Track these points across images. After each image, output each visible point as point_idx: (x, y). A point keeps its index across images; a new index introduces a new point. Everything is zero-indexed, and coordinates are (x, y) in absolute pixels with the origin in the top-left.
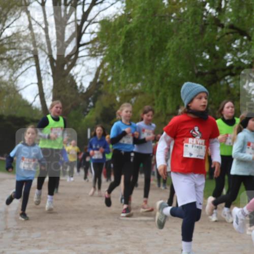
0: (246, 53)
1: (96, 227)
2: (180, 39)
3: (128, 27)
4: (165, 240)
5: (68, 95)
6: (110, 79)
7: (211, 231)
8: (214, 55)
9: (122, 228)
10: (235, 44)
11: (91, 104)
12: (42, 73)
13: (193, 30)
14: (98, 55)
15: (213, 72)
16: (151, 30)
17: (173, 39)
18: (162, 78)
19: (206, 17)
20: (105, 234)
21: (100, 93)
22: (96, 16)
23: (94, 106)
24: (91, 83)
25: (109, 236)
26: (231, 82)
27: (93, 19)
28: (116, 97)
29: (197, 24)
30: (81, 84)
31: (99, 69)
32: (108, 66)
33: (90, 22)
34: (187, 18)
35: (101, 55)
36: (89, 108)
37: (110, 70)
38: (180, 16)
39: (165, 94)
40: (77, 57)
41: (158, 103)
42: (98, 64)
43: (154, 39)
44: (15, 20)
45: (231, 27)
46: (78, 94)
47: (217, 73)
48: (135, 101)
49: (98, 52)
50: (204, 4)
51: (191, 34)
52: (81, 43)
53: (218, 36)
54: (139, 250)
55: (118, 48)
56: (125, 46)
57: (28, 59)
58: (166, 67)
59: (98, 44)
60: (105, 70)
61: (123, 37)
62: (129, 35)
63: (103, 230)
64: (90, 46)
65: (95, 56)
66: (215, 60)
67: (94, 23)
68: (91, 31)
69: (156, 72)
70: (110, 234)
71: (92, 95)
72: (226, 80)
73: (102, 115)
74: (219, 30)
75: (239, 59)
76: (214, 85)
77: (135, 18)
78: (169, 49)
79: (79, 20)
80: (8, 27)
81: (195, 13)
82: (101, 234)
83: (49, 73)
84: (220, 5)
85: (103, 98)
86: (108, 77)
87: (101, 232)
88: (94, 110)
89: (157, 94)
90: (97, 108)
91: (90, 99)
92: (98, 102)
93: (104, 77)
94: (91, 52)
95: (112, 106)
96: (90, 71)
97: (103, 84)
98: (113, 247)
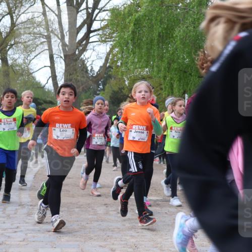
1: (106, 205)
2: (187, 27)
3: (137, 15)
5: (79, 78)
6: (119, 64)
11: (101, 87)
12: (55, 56)
14: (108, 41)
16: (159, 18)
18: (169, 64)
21: (110, 77)
22: (105, 5)
23: (103, 90)
24: (101, 67)
27: (104, 7)
28: (125, 81)
30: (92, 68)
31: (108, 54)
32: (117, 51)
33: (101, 10)
34: (193, 8)
35: (110, 41)
36: (99, 91)
37: (120, 56)
38: (186, 6)
39: (171, 79)
40: (88, 43)
41: (165, 88)
42: (108, 50)
43: (162, 26)
44: (30, 7)
46: (88, 77)
49: (108, 38)
52: (92, 29)
55: (127, 35)
56: (133, 32)
57: (42, 43)
58: (173, 53)
59: (108, 31)
60: (114, 56)
61: (132, 24)
62: (137, 23)
63: (113, 209)
64: (100, 32)
65: (105, 41)
67: (104, 11)
68: (102, 19)
69: (164, 59)
71: (102, 78)
77: (144, 7)
78: (177, 36)
79: (90, 8)
80: (23, 13)
82: (111, 213)
83: (61, 57)
85: (113, 81)
86: (117, 61)
87: (112, 211)
88: (104, 93)
89: (165, 79)
90: (106, 91)
91: (100, 82)
92: (107, 85)
93: (113, 62)
94: (102, 38)
95: (121, 89)
96: (100, 56)
97: (112, 68)
98: (124, 225)
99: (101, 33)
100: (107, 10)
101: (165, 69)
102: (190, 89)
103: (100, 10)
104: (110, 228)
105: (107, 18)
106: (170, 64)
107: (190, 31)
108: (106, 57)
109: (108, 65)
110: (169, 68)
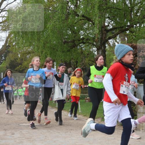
0: (91, 31)
1: (5, 130)
2: (55, 22)
4: (46, 137)
7: (72, 131)
8: (73, 32)
9: (21, 130)
10: (85, 26)
11: (3, 58)
13: (61, 17)
14: (7, 30)
15: (73, 41)
17: (50, 22)
19: (69, 10)
20: (11, 134)
21: (9, 52)
22: (5, 7)
23: (5, 60)
24: (3, 46)
25: (13, 135)
26: (83, 47)
27: (4, 8)
28: (18, 54)
29: (64, 14)
31: (8, 38)
32: (13, 36)
34: (58, 10)
35: (8, 30)
36: (2, 60)
37: (14, 39)
38: (54, 9)
39: (46, 53)
42: (7, 35)
45: (83, 16)
47: (75, 42)
48: (29, 57)
49: (7, 28)
50: (68, 2)
51: (60, 19)
53: (76, 21)
54: (30, 143)
58: (47, 37)
59: (7, 24)
60: (11, 39)
63: (10, 132)
65: (5, 30)
66: (74, 35)
67: (4, 11)
68: (3, 16)
69: (41, 41)
70: (13, 134)
71: (4, 53)
72: (81, 46)
73: (9, 65)
74: (76, 17)
75: (88, 34)
76: (74, 48)
78: (48, 27)
81: (62, 8)
82: (8, 134)
84: (77, 3)
85: (11, 55)
86: (13, 42)
87: (8, 133)
88: (5, 62)
89: (42, 53)
90: (7, 60)
91: (3, 55)
92: (7, 57)
93: (11, 43)
94: (3, 28)
95: (16, 59)
96: (2, 39)
97: (10, 47)
98: (16, 141)
99: (2, 25)
100: (6, 11)
101: (42, 47)
102: (57, 59)
103: (2, 10)
104: (7, 143)
105: (6, 15)
106: (45, 44)
107: (57, 24)
108: (6, 40)
109: (7, 44)
110: (44, 47)
